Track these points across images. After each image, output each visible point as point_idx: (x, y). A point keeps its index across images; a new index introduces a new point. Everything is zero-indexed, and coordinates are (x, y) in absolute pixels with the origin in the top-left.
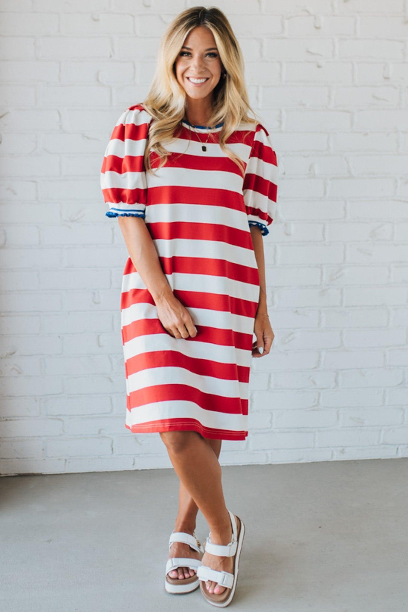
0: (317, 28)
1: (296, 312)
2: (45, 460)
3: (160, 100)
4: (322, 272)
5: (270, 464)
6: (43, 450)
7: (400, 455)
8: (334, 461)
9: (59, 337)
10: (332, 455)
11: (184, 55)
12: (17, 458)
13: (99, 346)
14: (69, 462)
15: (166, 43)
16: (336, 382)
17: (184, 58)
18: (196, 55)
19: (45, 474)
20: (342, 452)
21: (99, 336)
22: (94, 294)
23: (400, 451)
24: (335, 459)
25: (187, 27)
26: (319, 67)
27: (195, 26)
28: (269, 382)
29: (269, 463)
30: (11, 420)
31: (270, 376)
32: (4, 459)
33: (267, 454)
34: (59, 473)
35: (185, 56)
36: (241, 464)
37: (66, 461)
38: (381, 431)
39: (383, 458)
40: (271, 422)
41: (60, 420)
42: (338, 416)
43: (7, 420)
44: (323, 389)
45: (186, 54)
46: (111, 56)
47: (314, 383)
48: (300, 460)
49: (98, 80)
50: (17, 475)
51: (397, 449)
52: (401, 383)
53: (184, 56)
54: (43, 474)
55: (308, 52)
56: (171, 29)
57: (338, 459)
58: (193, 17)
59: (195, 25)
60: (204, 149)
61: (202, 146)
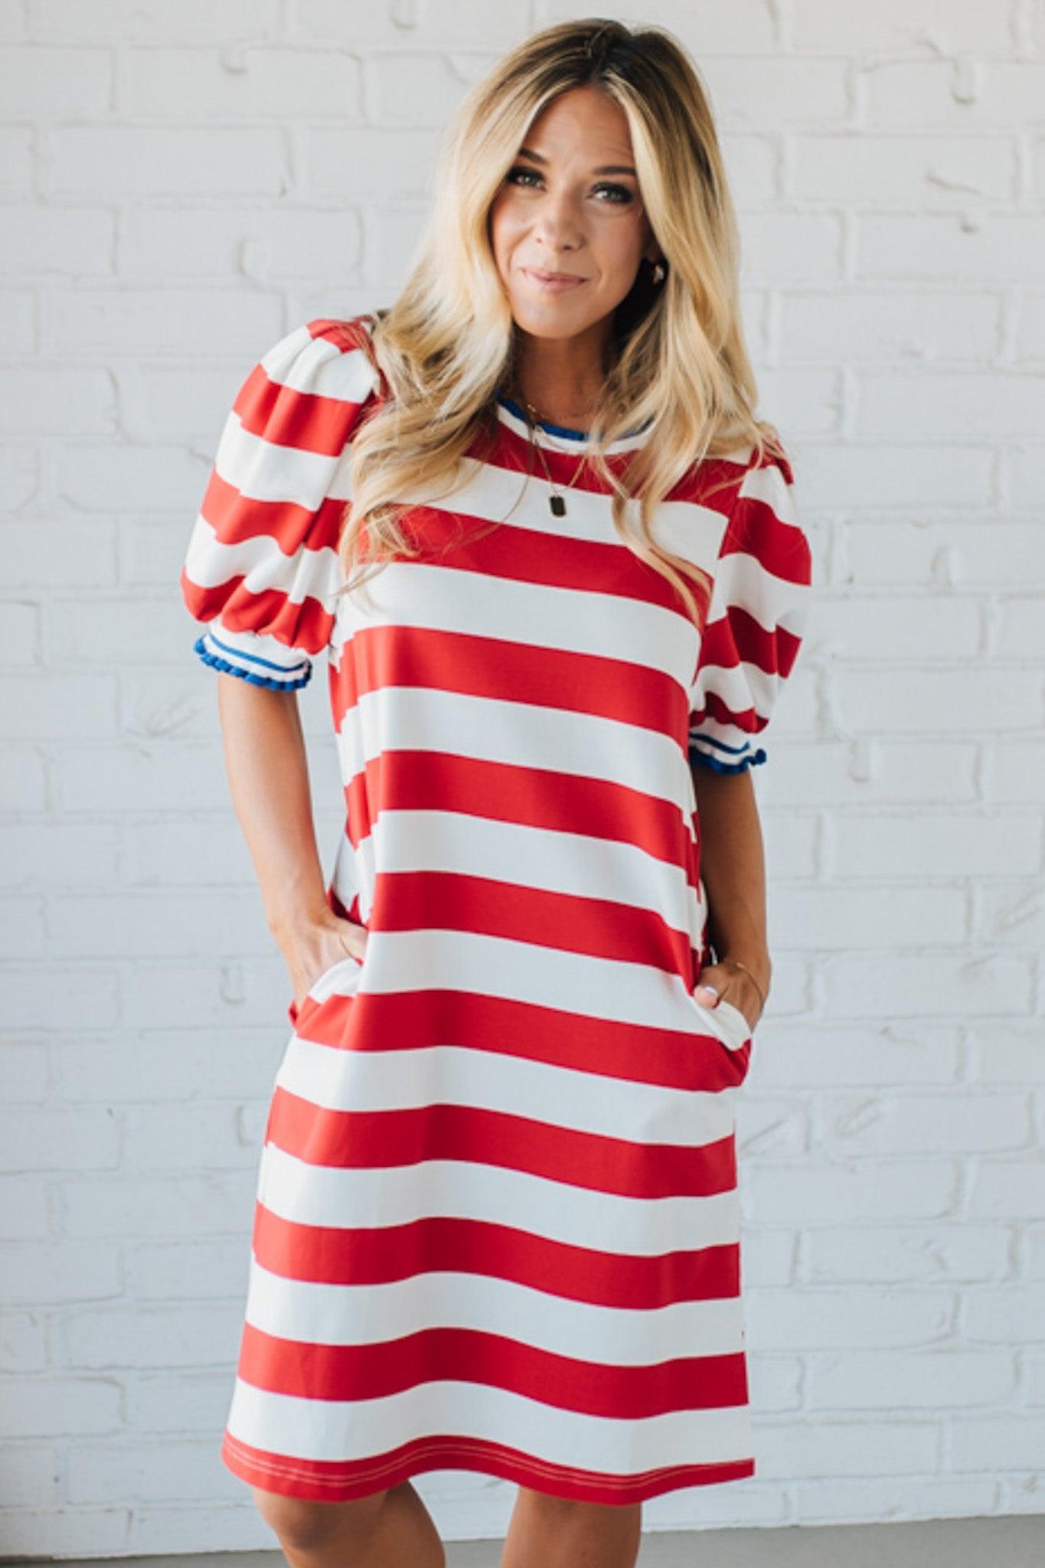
0: (963, 101)
1: (885, 1031)
2: (61, 1512)
3: (433, 333)
4: (970, 903)
5: (796, 1527)
6: (56, 1480)
8: (1003, 1517)
9: (110, 1112)
10: (998, 1496)
11: (520, 180)
13: (240, 1140)
14: (142, 1521)
15: (468, 136)
16: (1013, 1258)
17: (521, 192)
18: (559, 181)
19: (62, 1557)
20: (1031, 1486)
21: (240, 1110)
22: (225, 971)
24: (1004, 1509)
25: (544, 83)
26: (967, 229)
27: (568, 82)
28: (795, 1260)
29: (793, 1521)
31: (798, 1242)
33: (785, 1495)
34: (107, 1555)
35: (525, 184)
36: (701, 1527)
37: (130, 1515)
40: (799, 1388)
41: (113, 1382)
42: (1018, 1372)
44: (968, 1282)
45: (527, 179)
46: (283, 191)
47: (942, 1264)
48: (892, 1513)
49: (242, 271)
53: (517, 183)
54: (56, 1558)
55: (932, 180)
57: (1017, 1511)
58: (566, 53)
59: (566, 80)
60: (558, 507)
61: (552, 494)
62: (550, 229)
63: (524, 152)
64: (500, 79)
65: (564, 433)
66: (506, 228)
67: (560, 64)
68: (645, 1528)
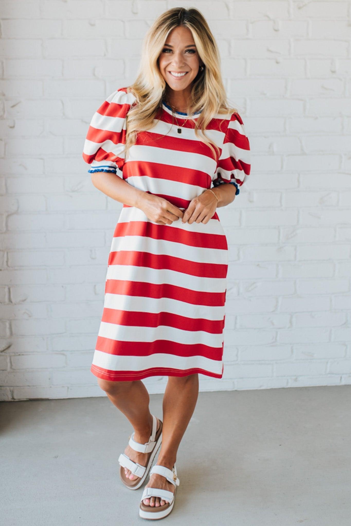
0: (276, 30)
1: (258, 265)
2: (51, 387)
3: (144, 91)
4: (279, 232)
5: (236, 391)
6: (49, 379)
7: (343, 383)
8: (289, 388)
9: (62, 286)
10: (288, 382)
11: (166, 51)
12: (28, 386)
13: (96, 294)
14: (71, 389)
15: (150, 41)
16: (291, 322)
17: (167, 54)
18: (177, 52)
19: (51, 399)
20: (296, 380)
21: (95, 286)
22: (91, 251)
23: (343, 379)
24: (289, 386)
25: (169, 27)
26: (277, 63)
27: (175, 26)
28: (236, 323)
29: (235, 389)
30: (23, 355)
31: (236, 318)
32: (17, 386)
33: (233, 382)
34: (62, 398)
35: (167, 52)
36: (213, 391)
37: (68, 388)
38: (327, 363)
39: (329, 385)
40: (237, 355)
41: (63, 354)
42: (292, 351)
43: (19, 355)
44: (280, 328)
45: (168, 51)
46: (105, 55)
47: (273, 324)
48: (261, 387)
49: (94, 75)
50: (28, 400)
51: (341, 378)
52: (345, 323)
53: (166, 52)
54: (49, 399)
55: (268, 50)
56: (155, 29)
57: (292, 386)
58: (174, 18)
59: (175, 25)
60: (179, 131)
61: (178, 128)
62: (176, 63)
63: (166, 45)
64: (157, 26)
65: (182, 114)
66: (163, 64)
67: (172, 22)
68: (199, 391)
